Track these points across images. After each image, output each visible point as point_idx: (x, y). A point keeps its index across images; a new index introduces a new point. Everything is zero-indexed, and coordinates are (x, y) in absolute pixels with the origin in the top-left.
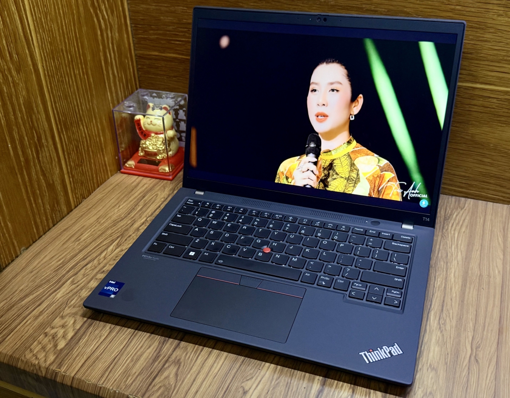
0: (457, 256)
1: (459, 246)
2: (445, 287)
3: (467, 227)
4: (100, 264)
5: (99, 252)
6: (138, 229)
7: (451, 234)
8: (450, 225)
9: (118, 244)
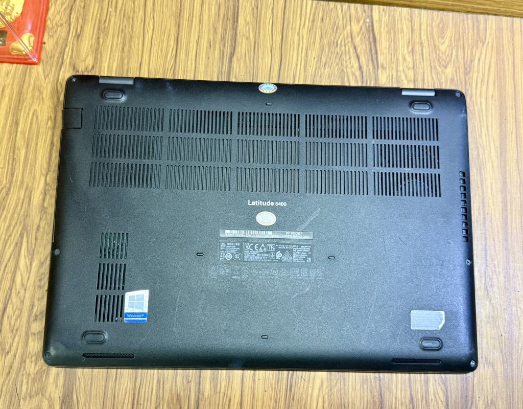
0: (490, 152)
1: (490, 128)
2: (484, 219)
3: (494, 84)
4: (23, 302)
5: (9, 276)
6: (43, 209)
7: (477, 104)
8: (474, 85)
9: (28, 251)
